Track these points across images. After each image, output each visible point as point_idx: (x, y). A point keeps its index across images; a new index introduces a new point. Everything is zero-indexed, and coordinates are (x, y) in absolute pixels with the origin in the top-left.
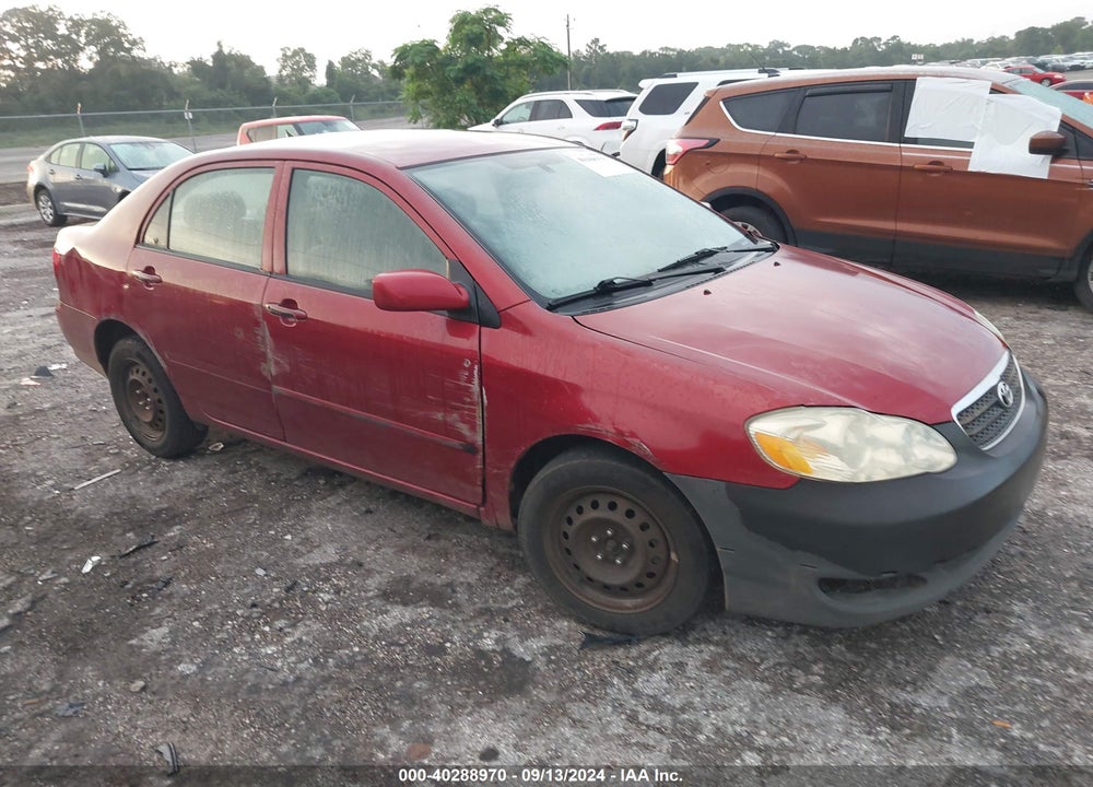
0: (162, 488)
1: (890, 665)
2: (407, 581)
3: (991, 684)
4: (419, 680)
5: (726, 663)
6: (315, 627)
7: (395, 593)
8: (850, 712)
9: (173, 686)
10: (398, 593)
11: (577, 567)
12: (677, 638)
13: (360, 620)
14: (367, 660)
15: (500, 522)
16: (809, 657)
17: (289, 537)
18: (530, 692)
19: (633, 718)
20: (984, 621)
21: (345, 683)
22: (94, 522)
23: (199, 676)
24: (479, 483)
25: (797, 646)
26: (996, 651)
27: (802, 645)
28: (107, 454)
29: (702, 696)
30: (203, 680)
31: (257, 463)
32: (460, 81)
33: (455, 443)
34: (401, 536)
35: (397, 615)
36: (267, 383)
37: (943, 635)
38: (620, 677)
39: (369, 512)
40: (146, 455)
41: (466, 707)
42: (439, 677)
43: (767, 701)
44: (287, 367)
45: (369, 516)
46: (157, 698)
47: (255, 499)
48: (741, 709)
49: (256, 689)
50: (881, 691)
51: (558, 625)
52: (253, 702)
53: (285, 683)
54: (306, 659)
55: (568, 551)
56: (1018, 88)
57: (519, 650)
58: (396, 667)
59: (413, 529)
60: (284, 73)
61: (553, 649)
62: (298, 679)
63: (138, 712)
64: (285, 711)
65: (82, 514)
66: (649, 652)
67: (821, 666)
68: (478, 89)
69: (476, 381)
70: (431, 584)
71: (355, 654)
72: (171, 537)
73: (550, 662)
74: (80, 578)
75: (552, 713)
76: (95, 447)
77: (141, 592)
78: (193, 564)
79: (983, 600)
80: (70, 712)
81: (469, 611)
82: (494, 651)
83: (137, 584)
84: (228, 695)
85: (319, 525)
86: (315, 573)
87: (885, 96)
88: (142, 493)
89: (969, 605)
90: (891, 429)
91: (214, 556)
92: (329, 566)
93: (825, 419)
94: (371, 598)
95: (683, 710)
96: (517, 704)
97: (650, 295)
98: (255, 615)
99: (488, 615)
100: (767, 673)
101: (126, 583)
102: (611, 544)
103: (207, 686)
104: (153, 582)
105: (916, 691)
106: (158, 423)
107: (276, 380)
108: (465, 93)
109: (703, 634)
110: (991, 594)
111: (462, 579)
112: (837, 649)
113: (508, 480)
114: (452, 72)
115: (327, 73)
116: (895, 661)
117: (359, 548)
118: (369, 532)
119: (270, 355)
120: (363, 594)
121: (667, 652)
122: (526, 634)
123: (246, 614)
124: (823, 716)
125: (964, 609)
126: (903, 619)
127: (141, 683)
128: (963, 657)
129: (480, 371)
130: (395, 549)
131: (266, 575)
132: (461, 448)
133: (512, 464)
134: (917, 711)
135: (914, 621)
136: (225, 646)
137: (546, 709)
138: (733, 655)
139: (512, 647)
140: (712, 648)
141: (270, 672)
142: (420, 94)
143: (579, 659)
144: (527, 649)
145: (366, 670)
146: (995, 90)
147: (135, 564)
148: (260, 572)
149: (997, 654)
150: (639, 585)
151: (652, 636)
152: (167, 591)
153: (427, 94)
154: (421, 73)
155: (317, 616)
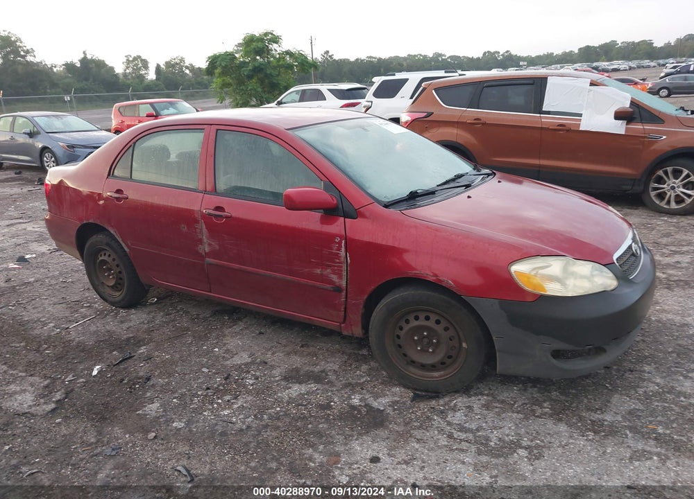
0: (125, 326)
1: (585, 401)
2: (297, 370)
3: (642, 408)
4: (321, 423)
5: (495, 405)
6: (249, 398)
7: (291, 377)
8: (570, 426)
9: (173, 435)
10: (293, 377)
11: (405, 355)
12: (464, 393)
13: (276, 393)
14: (286, 415)
15: (354, 333)
16: (540, 399)
17: (217, 350)
18: (388, 427)
19: (450, 436)
20: (631, 376)
21: (277, 428)
22: (89, 347)
23: (187, 429)
24: (343, 309)
25: (532, 394)
26: (641, 391)
27: (534, 392)
28: (83, 307)
29: (486, 422)
30: (190, 431)
31: (182, 309)
32: (250, 77)
33: (328, 287)
34: (285, 346)
35: (296, 390)
36: (202, 257)
37: (611, 385)
38: (437, 416)
39: (261, 333)
40: (108, 307)
41: (353, 436)
42: (333, 421)
43: (523, 423)
44: (217, 247)
45: (262, 336)
46: (165, 442)
47: (187, 329)
48: (510, 428)
49: (223, 434)
50: (584, 414)
51: (393, 390)
52: (225, 441)
53: (241, 430)
54: (250, 416)
55: (400, 346)
56: (605, 83)
57: (375, 404)
58: (305, 417)
59: (291, 342)
60: (128, 71)
61: (394, 403)
62: (249, 427)
63: (156, 450)
64: (246, 444)
65: (79, 342)
66: (451, 401)
67: (548, 403)
68: (262, 82)
69: (343, 249)
70: (312, 371)
71: (278, 413)
72: (141, 353)
73: (395, 410)
74: (92, 379)
75: (404, 436)
76: (74, 303)
77: (134, 384)
78: (162, 367)
79: (627, 365)
80: (114, 453)
81: (339, 385)
82: (360, 405)
83: (129, 381)
84: (208, 438)
85: (233, 342)
86: (239, 368)
87: (529, 87)
88: (114, 328)
89: (620, 368)
90: (584, 268)
91: (173, 362)
92: (246, 364)
93: (552, 263)
94: (278, 381)
95: (478, 430)
96: (383, 433)
97: (436, 199)
98: (210, 394)
99: (352, 387)
100: (519, 409)
101: (123, 380)
102: (426, 340)
103: (195, 434)
104: (140, 379)
105: (602, 413)
106: (118, 286)
107: (208, 255)
108: (253, 84)
109: (478, 390)
110: (631, 362)
111: (329, 368)
112: (554, 394)
113: (361, 306)
114: (245, 71)
115: (156, 71)
116: (588, 398)
117: (262, 354)
118: (264, 345)
119: (205, 240)
120: (272, 379)
121: (460, 401)
122: (376, 396)
123: (205, 394)
124: (556, 429)
125: (618, 370)
126: (587, 377)
127: (154, 434)
128: (623, 394)
129: (346, 243)
130: (285, 353)
131: (209, 371)
132: (332, 289)
133: (365, 297)
134: (606, 423)
135: (593, 378)
136: (198, 411)
137: (400, 435)
138: (498, 401)
139: (370, 403)
140: (485, 397)
141: (230, 425)
142: (225, 85)
143: (411, 407)
144: (380, 403)
145: (287, 420)
146: (592, 84)
147: (125, 369)
148: (205, 370)
149: (641, 392)
150: (443, 363)
151: (450, 393)
152: (151, 383)
153: (229, 85)
154: (225, 72)
155: (249, 392)
